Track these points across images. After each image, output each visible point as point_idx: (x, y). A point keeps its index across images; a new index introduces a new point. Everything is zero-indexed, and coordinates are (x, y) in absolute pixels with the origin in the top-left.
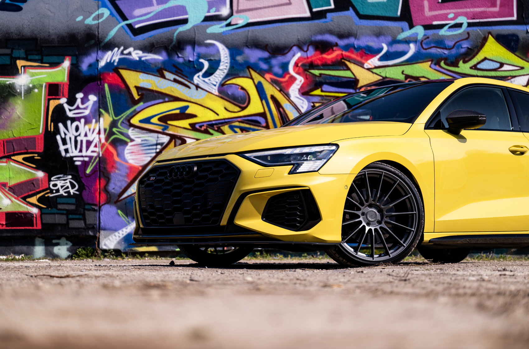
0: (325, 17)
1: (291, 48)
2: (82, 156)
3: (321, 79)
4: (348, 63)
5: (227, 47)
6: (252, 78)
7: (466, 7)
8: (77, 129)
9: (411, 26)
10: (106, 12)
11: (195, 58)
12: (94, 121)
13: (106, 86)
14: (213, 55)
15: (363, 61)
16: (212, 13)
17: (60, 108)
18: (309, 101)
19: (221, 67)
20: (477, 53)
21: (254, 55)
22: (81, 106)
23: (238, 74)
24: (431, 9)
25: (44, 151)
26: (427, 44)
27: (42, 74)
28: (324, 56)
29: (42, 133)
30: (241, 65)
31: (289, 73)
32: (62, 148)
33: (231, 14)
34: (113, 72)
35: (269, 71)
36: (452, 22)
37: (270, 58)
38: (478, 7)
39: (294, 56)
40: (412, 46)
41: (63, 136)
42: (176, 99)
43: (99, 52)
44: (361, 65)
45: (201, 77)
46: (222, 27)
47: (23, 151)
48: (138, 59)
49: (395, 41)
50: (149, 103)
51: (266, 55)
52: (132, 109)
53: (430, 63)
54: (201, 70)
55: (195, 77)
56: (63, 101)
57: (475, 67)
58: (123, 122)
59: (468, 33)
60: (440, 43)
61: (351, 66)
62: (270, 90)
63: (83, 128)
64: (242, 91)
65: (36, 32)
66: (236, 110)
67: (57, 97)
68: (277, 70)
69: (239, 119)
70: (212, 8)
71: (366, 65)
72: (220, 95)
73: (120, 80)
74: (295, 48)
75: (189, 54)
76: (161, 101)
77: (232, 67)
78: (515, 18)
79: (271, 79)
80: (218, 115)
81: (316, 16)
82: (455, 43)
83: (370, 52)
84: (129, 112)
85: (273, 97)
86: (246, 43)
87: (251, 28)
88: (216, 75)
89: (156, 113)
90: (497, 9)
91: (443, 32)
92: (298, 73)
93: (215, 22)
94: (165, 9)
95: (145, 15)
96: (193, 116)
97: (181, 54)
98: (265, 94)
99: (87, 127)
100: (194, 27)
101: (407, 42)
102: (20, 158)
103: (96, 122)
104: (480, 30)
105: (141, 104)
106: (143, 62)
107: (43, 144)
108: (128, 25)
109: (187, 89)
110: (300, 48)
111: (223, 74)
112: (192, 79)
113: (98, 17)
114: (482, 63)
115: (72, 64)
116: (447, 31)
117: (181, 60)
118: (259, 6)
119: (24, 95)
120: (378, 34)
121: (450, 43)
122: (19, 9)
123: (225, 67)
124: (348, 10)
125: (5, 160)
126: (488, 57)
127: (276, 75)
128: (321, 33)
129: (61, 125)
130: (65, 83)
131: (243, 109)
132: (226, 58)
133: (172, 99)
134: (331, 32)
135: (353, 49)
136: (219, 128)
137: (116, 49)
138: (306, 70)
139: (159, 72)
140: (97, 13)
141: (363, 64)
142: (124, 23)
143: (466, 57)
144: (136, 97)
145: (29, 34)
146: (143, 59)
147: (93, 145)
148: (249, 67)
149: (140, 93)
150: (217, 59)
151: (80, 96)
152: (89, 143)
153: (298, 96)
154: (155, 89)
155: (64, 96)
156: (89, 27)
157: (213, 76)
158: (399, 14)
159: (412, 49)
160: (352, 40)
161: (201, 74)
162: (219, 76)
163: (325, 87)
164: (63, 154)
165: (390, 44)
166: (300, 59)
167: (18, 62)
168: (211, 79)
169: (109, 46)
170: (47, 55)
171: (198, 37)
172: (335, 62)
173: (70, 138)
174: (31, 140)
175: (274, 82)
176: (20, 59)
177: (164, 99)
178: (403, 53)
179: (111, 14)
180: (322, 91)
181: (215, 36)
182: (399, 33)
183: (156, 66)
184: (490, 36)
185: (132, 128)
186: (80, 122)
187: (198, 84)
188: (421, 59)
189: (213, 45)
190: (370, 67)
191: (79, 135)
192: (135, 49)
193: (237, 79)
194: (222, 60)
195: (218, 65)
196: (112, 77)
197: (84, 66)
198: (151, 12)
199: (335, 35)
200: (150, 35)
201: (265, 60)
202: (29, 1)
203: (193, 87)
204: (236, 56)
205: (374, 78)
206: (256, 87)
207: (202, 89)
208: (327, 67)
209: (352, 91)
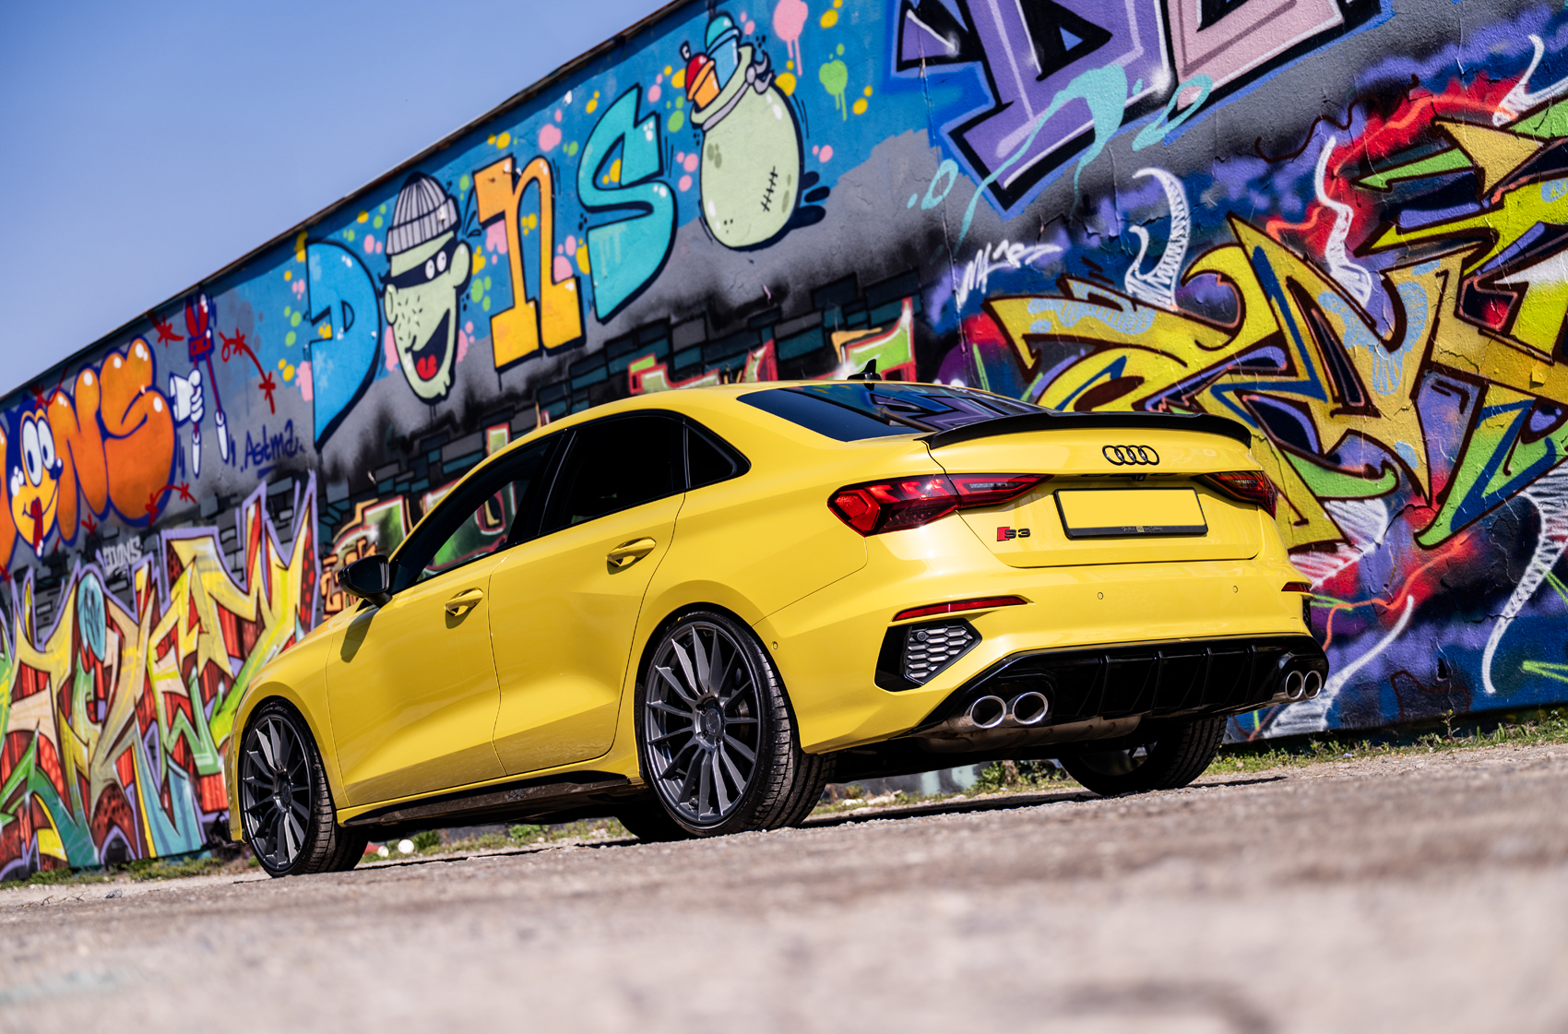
0: (1378, 10)
1: (1314, 127)
3: (1393, 197)
4: (1449, 126)
5: (1178, 176)
6: (1241, 245)
10: (951, 169)
11: (1121, 225)
13: (975, 349)
14: (1152, 209)
15: (1489, 108)
16: (1137, 95)
18: (1373, 272)
19: (1173, 235)
21: (1235, 177)
23: (1210, 243)
27: (873, 352)
28: (1392, 125)
30: (1213, 214)
31: (1318, 204)
33: (1175, 84)
34: (983, 312)
35: (1273, 212)
37: (1269, 174)
39: (1321, 149)
42: (1101, 346)
43: (954, 271)
44: (1483, 121)
45: (1137, 273)
46: (1161, 126)
48: (1018, 265)
50: (1054, 372)
51: (1259, 167)
54: (1136, 256)
55: (1128, 278)
61: (1462, 132)
62: (1285, 264)
64: (1225, 285)
65: (851, 258)
66: (1220, 343)
68: (1291, 202)
69: (1229, 366)
70: (1134, 83)
71: (1499, 118)
72: (1183, 311)
73: (996, 328)
74: (1320, 126)
75: (1107, 222)
76: (1073, 358)
77: (1196, 226)
79: (1280, 231)
80: (1185, 365)
81: (1354, 14)
83: (1498, 74)
85: (1293, 284)
86: (1214, 151)
87: (1219, 106)
88: (1168, 260)
89: (1064, 397)
92: (1336, 197)
93: (1146, 118)
94: (1050, 121)
95: (1017, 148)
96: (1138, 381)
97: (1092, 225)
98: (1275, 280)
100: (1107, 146)
105: (1040, 376)
106: (1030, 269)
108: (991, 186)
109: (1117, 312)
110: (1333, 122)
111: (1179, 250)
112: (1122, 285)
113: (941, 185)
115: (915, 316)
117: (1094, 242)
118: (1227, 38)
120: (1515, 11)
122: (821, 214)
123: (1182, 232)
127: (1290, 217)
128: (1375, 58)
130: (910, 363)
131: (1234, 333)
132: (1181, 207)
133: (1092, 349)
134: (1396, 50)
135: (1456, 79)
136: (1192, 400)
137: (980, 253)
138: (1355, 181)
139: (1061, 285)
140: (937, 177)
141: (1490, 115)
142: (984, 185)
144: (1029, 362)
145: (841, 267)
146: (1028, 262)
148: (1230, 215)
149: (1034, 351)
150: (1162, 214)
153: (1347, 262)
154: (1057, 331)
156: (930, 216)
157: (1161, 265)
160: (1449, 55)
161: (1136, 265)
162: (1174, 254)
163: (1408, 217)
165: (1548, 31)
166: (1337, 154)
167: (834, 337)
168: (1159, 274)
169: (966, 252)
170: (875, 307)
171: (1118, 171)
172: (1420, 133)
175: (1290, 240)
176: (835, 329)
177: (1077, 352)
179: (961, 170)
180: (1400, 231)
181: (1151, 156)
183: (1052, 272)
187: (1134, 293)
189: (1150, 180)
190: (1507, 118)
192: (1011, 243)
193: (1210, 256)
194: (1173, 215)
195: (1168, 232)
196: (982, 327)
197: (935, 314)
198: (1027, 137)
199: (1405, 54)
200: (1031, 198)
201: (1262, 184)
202: (833, 192)
203: (1126, 304)
204: (1199, 192)
205: (1518, 151)
206: (1252, 263)
207: (1146, 305)
208: (1400, 158)
209: (1472, 208)
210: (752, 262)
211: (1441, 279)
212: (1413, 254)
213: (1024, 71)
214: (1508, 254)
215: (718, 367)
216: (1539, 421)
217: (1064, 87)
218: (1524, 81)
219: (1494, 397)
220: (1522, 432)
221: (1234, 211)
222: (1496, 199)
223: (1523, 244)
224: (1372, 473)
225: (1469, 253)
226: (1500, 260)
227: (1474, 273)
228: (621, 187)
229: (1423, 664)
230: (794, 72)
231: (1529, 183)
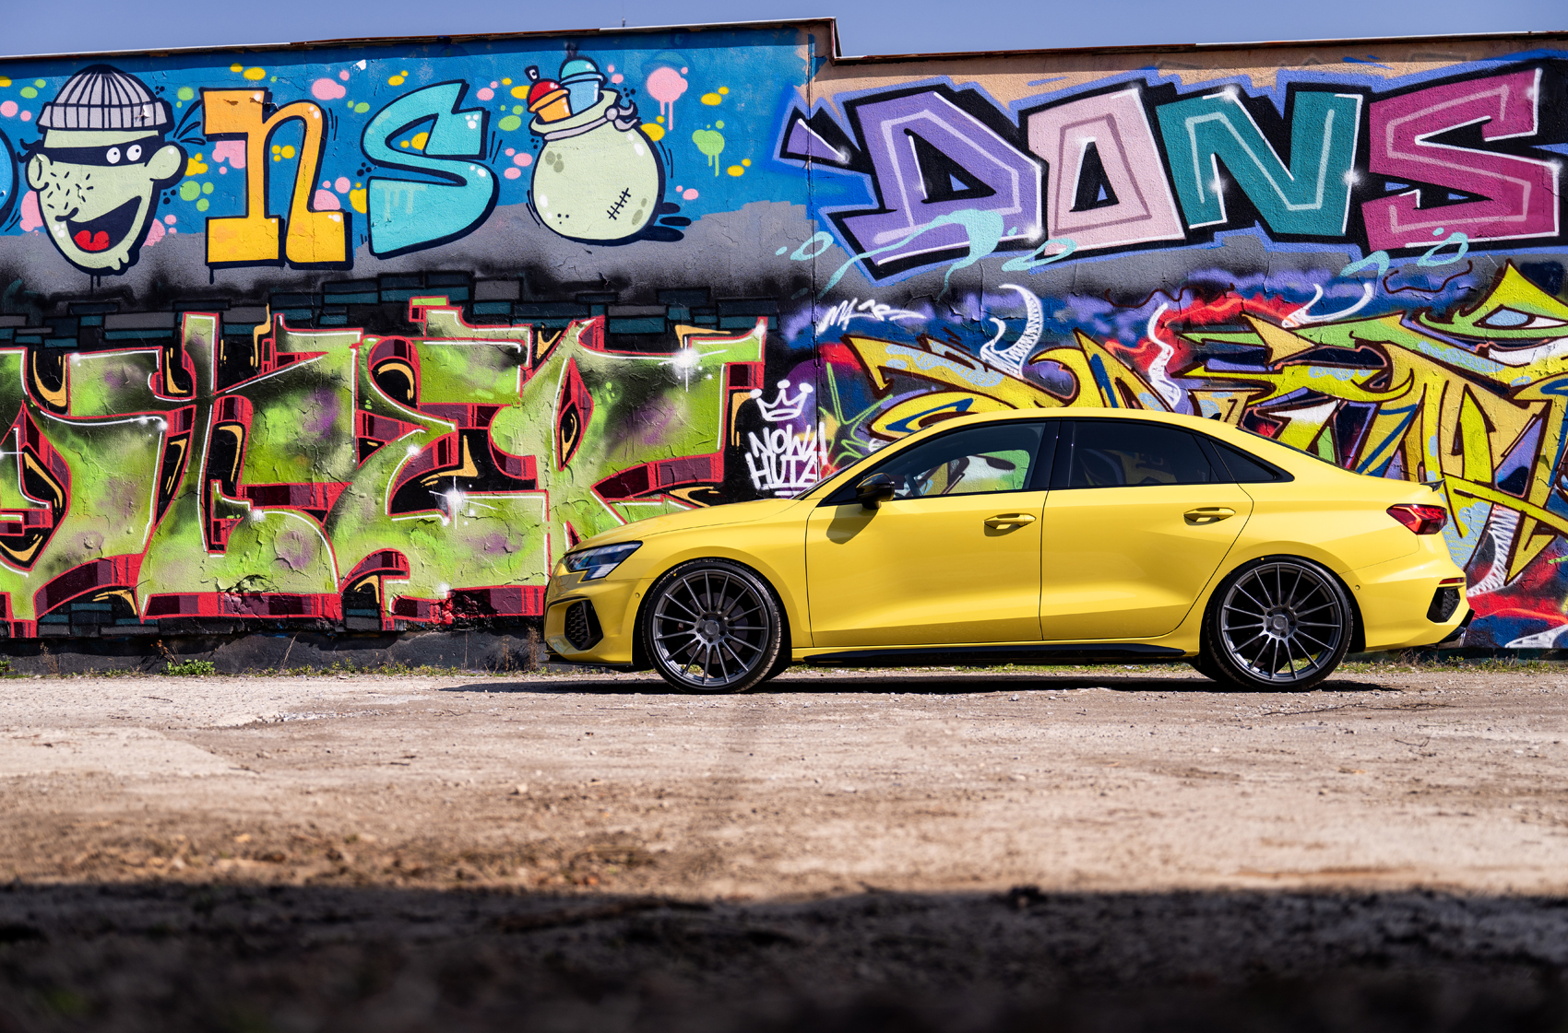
0: (1212, 240)
1: (1152, 294)
2: (790, 489)
3: (1204, 349)
4: (1252, 320)
5: (1038, 296)
6: (1082, 350)
7: (1465, 216)
8: (780, 442)
9: (1366, 252)
10: (826, 239)
11: (983, 315)
12: (809, 427)
13: (829, 366)
14: (1011, 310)
15: (1281, 316)
16: (1011, 236)
17: (750, 407)
18: (1183, 389)
19: (1028, 331)
20: (1486, 298)
21: (1086, 309)
22: (786, 403)
23: (1057, 343)
24: (1401, 221)
25: (725, 481)
26: (1394, 283)
27: (719, 348)
28: (1210, 307)
29: (720, 451)
30: (1063, 326)
31: (1148, 340)
32: (755, 475)
33: (1045, 238)
34: (841, 343)
35: (1113, 336)
36: (1442, 244)
37: (1113, 313)
38: (1489, 215)
39: (1156, 309)
40: (1368, 286)
41: (757, 455)
42: (951, 388)
43: (816, 309)
44: (1277, 323)
45: (992, 349)
46: (1028, 261)
47: (688, 482)
48: (883, 319)
49: (1338, 280)
50: (904, 396)
51: (1106, 307)
52: (874, 407)
53: (1400, 316)
54: (993, 337)
55: (983, 349)
56: (756, 393)
57: (1481, 323)
58: (858, 429)
59: (1470, 263)
60: (1418, 281)
61: (1258, 324)
62: (1114, 369)
63: (791, 441)
64: (1065, 371)
65: (706, 276)
66: (1055, 406)
67: (746, 388)
68: (1127, 333)
70: (1010, 228)
71: (1285, 323)
72: (1027, 380)
73: (853, 357)
74: (1157, 295)
75: (971, 309)
76: (923, 391)
77: (1047, 330)
78: (1556, 233)
79: (1115, 349)
81: (1195, 237)
82: (1446, 281)
83: (1293, 299)
84: (868, 411)
85: (1119, 382)
86: (1072, 288)
87: (1079, 262)
88: (1020, 345)
89: (916, 413)
90: (1522, 218)
91: (1423, 261)
92: (1164, 339)
93: (1016, 253)
94: (929, 232)
95: (894, 242)
97: (957, 309)
98: (1106, 377)
99: (797, 438)
100: (979, 262)
101: (1358, 280)
102: (683, 493)
103: (812, 429)
104: (1491, 256)
105: (890, 397)
106: (892, 324)
107: (723, 469)
108: (864, 260)
109: (970, 370)
110: (1168, 295)
111: (1031, 342)
112: (978, 353)
113: (814, 247)
114: (1495, 316)
115: (769, 331)
116: (1431, 259)
117: (957, 320)
118: (1094, 222)
119: (690, 384)
120: (1307, 268)
121: (1437, 281)
122: (679, 236)
123: (1035, 331)
124: (1253, 225)
125: (658, 497)
126: (1506, 305)
127: (1126, 343)
128: (1205, 267)
129: (752, 436)
130: (759, 363)
131: (1067, 403)
132: (1037, 315)
133: (943, 388)
134: (1222, 266)
135: (1261, 294)
137: (845, 303)
138: (1177, 333)
139: (920, 341)
140: (811, 241)
141: (1281, 320)
142: (858, 258)
143: (1466, 306)
144: (881, 385)
145: (695, 280)
146: (891, 319)
147: (808, 468)
148: (1076, 331)
149: (887, 379)
150: (1020, 316)
151: (784, 384)
152: (801, 466)
153: (1165, 379)
154: (913, 370)
155: (756, 386)
156: (798, 266)
157: (1013, 347)
158: (1344, 230)
159: (1369, 292)
160: (1259, 279)
161: (992, 343)
162: (1024, 346)
163: (1212, 363)
164: (757, 485)
165: (1328, 285)
166: (1166, 315)
167: (678, 328)
168: (1011, 352)
169: (833, 298)
170: (726, 316)
171: (987, 279)
172: (1229, 318)
173: (769, 458)
174: (703, 461)
175: (1121, 356)
176: (680, 322)
177: (928, 388)
178: (1352, 301)
179: (836, 241)
180: (1206, 370)
181: (1017, 277)
182: (1344, 265)
183: (914, 331)
184: (1510, 266)
185: (874, 440)
186: (785, 430)
187: (987, 361)
188: (1385, 310)
189: (1013, 292)
190: (1292, 325)
191: (784, 452)
192: (877, 303)
193: (1056, 351)
194: (1030, 319)
195: (1023, 328)
196: (838, 351)
197: (791, 334)
198: (905, 237)
199: (1228, 270)
200: (903, 277)
201: (1106, 317)
202: (694, 223)
203: (979, 366)
204: (1054, 310)
205: (1300, 346)
206: (1090, 364)
207: (996, 370)
208: (1214, 328)
209: (1260, 368)
210: (590, 252)
211: (1231, 404)
212: (1213, 385)
213: (911, 193)
214: (1280, 400)
215: (532, 323)
217: (947, 213)
218: (1307, 307)
221: (1078, 328)
222: (1278, 367)
223: (1291, 397)
225: (1254, 393)
226: (1274, 402)
227: (1255, 405)
228: (425, 155)
230: (665, 126)
231: (1302, 364)
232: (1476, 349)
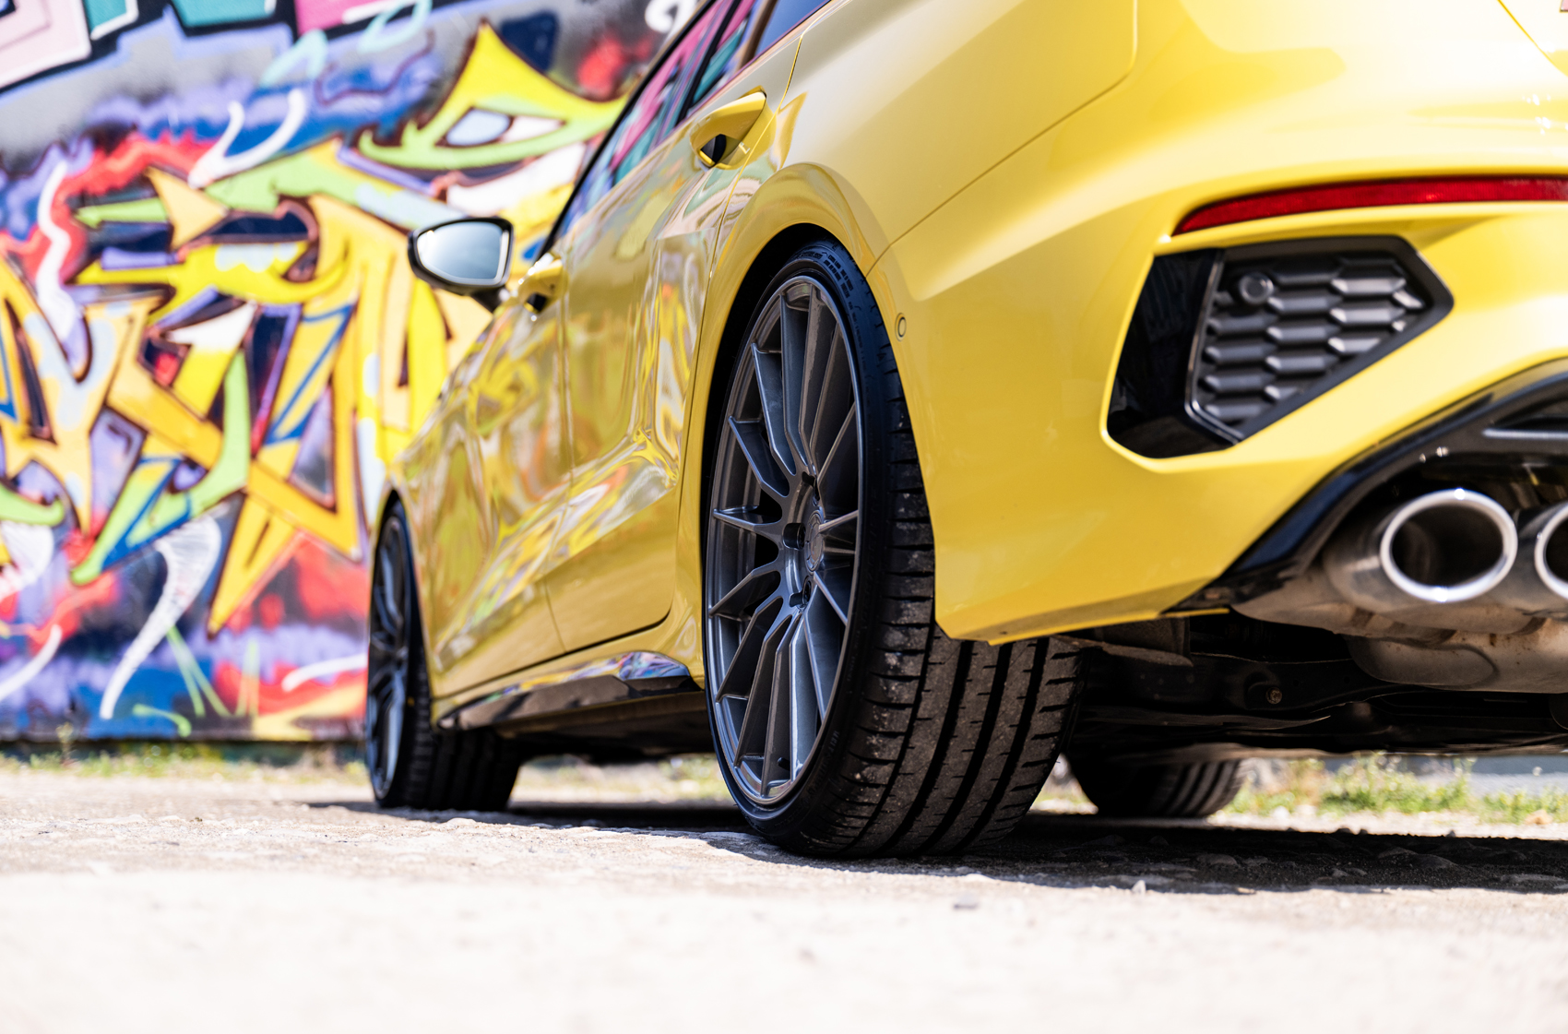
0: (117, 50)
1: (48, 152)
3: (100, 235)
4: (154, 175)
9: (296, 36)
15: (189, 164)
18: (75, 305)
20: (449, 95)
26: (330, 86)
28: (111, 164)
31: (39, 229)
35: (4, 227)
36: (392, 5)
37: (6, 189)
39: (51, 175)
40: (296, 98)
44: (182, 175)
49: (260, 92)
53: (335, 145)
57: (443, 142)
59: (430, 34)
60: (361, 81)
61: (162, 183)
68: (19, 220)
71: (195, 177)
74: (54, 154)
79: (7, 249)
81: (99, 50)
82: (399, 72)
83: (203, 133)
85: (7, 304)
91: (368, 42)
92: (57, 224)
101: (285, 89)
104: (461, 16)
110: (64, 148)
114: (463, 125)
116: (379, 34)
120: (224, 79)
121: (384, 74)
124: (163, 15)
126: (478, 102)
127: (17, 235)
128: (109, 95)
134: (125, 92)
135: (168, 133)
138: (72, 213)
141: (190, 172)
143: (423, 112)
153: (56, 290)
158: (269, 5)
159: (295, 110)
160: (165, 108)
163: (112, 257)
165: (248, 103)
166: (65, 183)
172: (132, 178)
175: (13, 259)
178: (275, 127)
180: (104, 268)
182: (267, 65)
184: (485, 30)
188: (318, 134)
190: (203, 180)
199: (133, 98)
205: (210, 214)
208: (114, 198)
209: (162, 259)
211: (127, 324)
212: (109, 294)
214: (182, 312)
216: (185, 477)
218: (221, 147)
219: (153, 448)
220: (170, 486)
222: (181, 255)
223: (195, 307)
224: (45, 502)
225: (153, 304)
226: (175, 316)
227: (155, 323)
229: (57, 698)
231: (209, 246)
232: (433, 189)
